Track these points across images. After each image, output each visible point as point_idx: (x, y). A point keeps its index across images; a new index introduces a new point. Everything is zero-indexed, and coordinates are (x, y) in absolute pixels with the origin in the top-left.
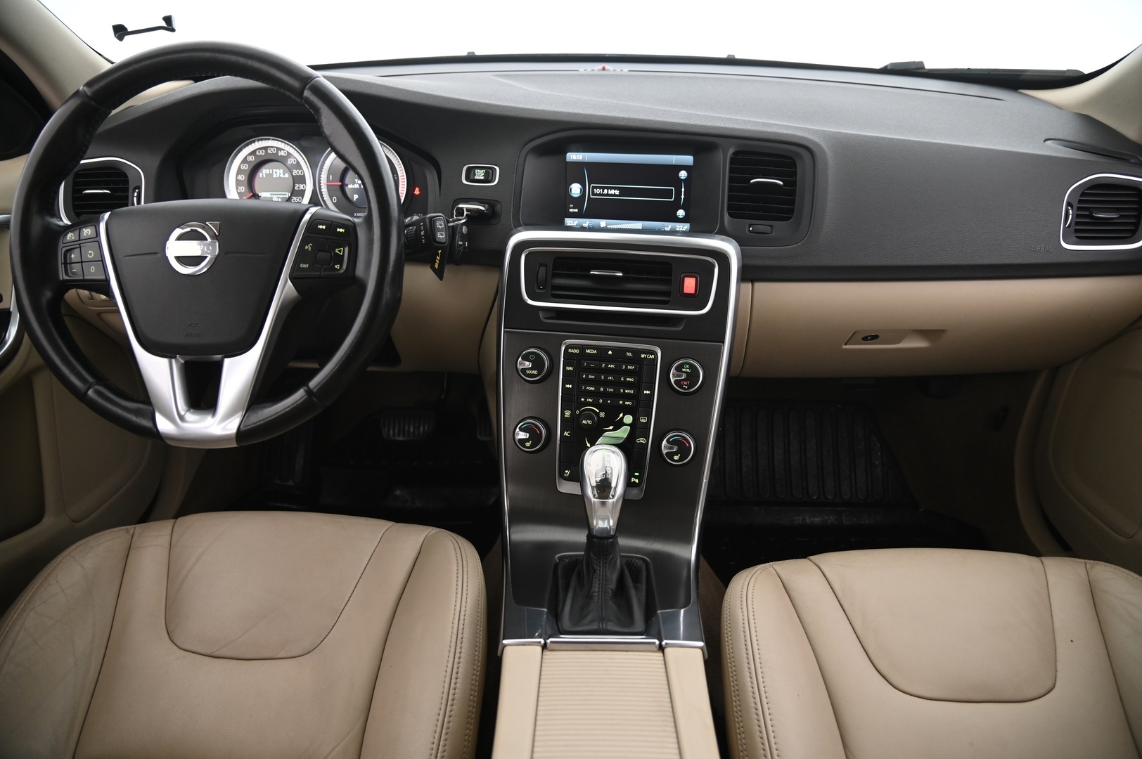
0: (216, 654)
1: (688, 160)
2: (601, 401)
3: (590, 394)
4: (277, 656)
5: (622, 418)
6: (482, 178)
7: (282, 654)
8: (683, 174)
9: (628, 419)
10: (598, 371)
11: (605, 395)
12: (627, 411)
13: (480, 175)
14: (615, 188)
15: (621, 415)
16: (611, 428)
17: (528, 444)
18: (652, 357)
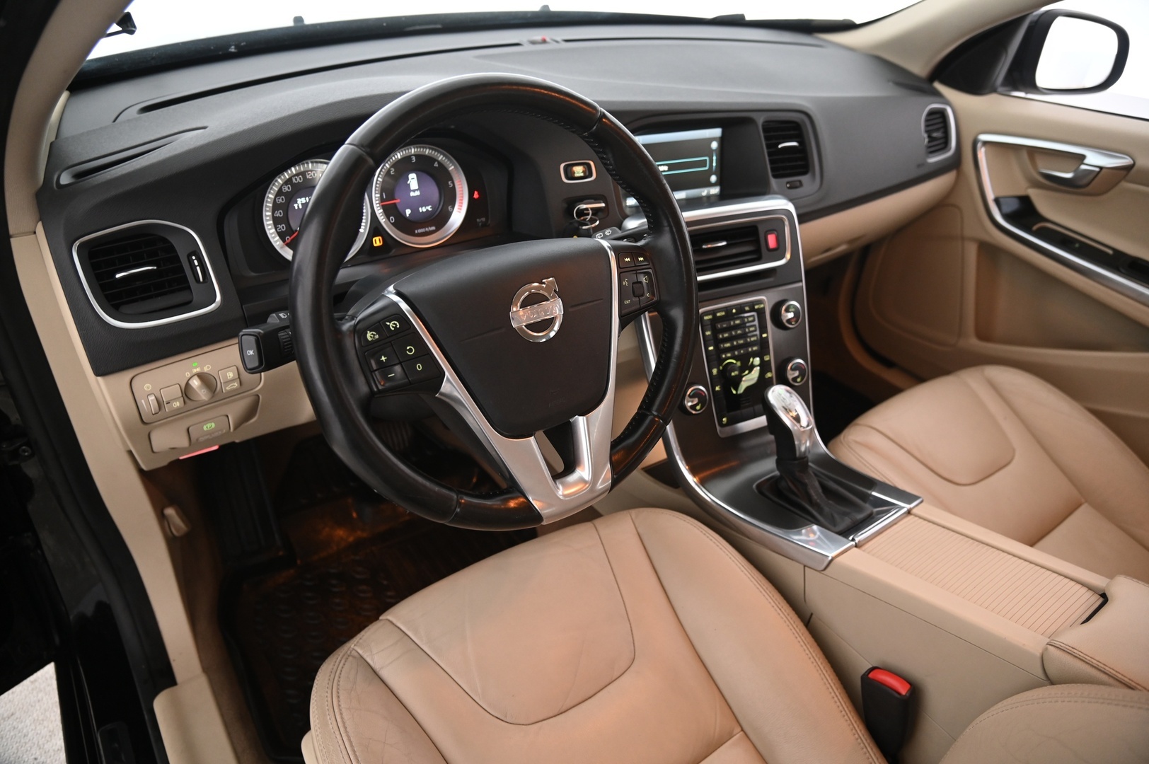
0: (564, 709)
1: (717, 132)
2: (736, 353)
3: (727, 350)
4: (613, 679)
5: (752, 362)
6: (582, 175)
7: (616, 674)
8: (714, 145)
9: (757, 361)
10: (729, 329)
11: (739, 347)
12: (754, 355)
13: (579, 171)
14: (664, 165)
15: (751, 360)
16: (747, 372)
17: (698, 408)
18: (762, 306)
